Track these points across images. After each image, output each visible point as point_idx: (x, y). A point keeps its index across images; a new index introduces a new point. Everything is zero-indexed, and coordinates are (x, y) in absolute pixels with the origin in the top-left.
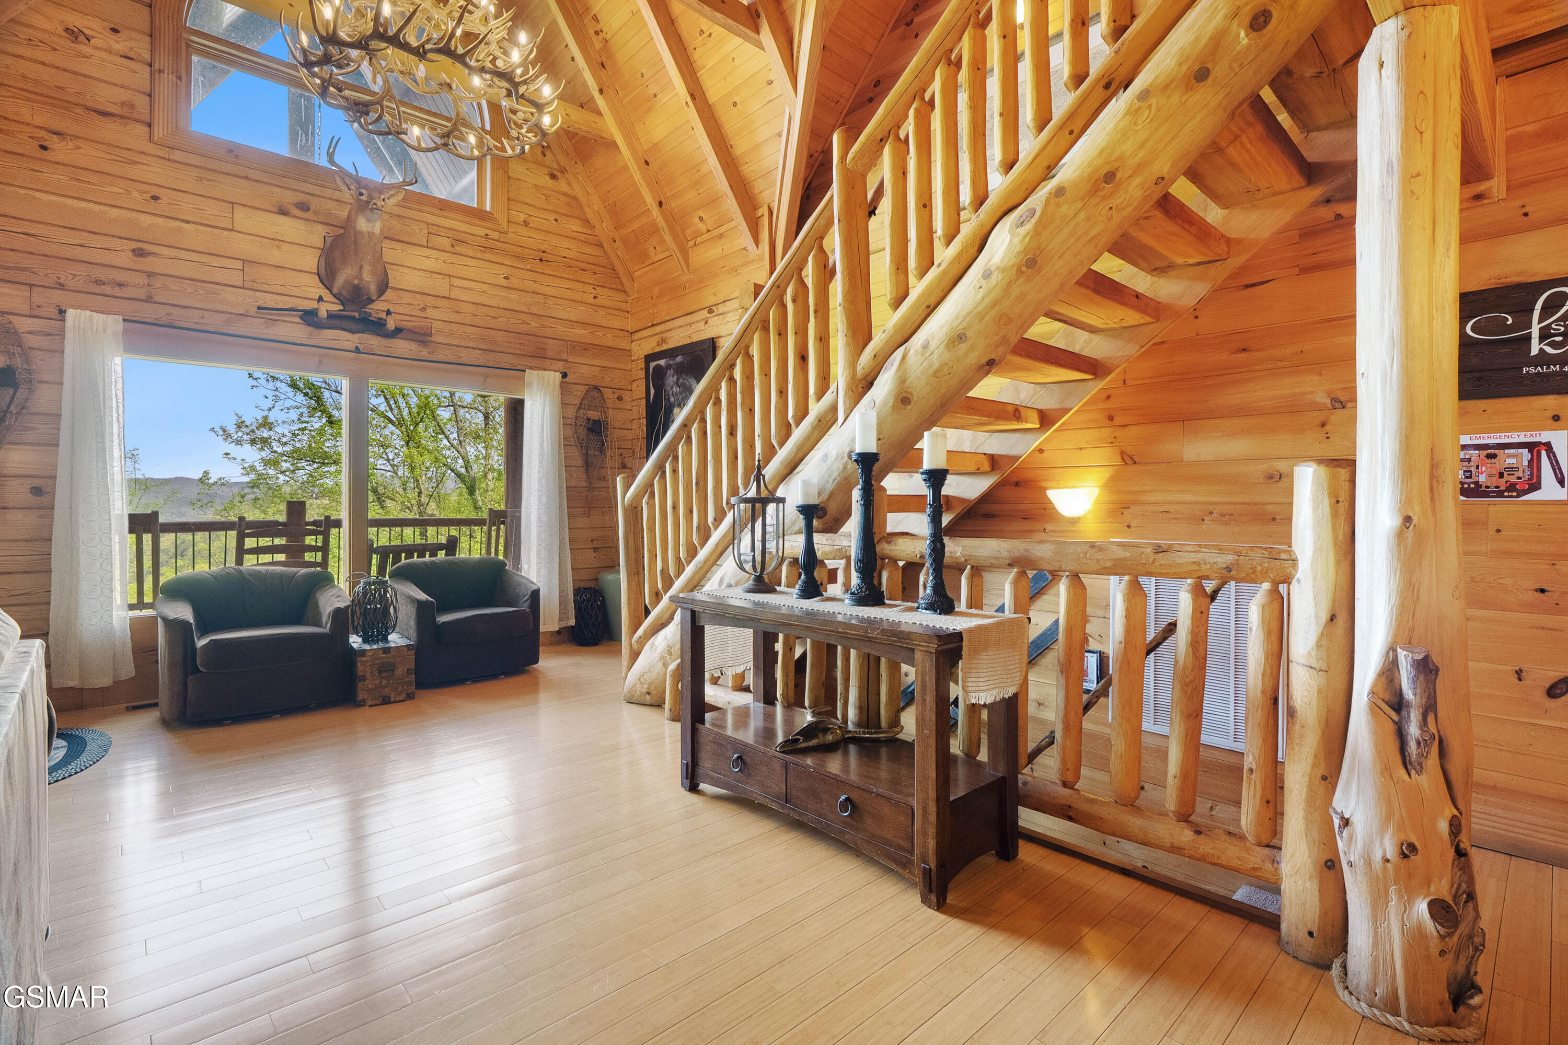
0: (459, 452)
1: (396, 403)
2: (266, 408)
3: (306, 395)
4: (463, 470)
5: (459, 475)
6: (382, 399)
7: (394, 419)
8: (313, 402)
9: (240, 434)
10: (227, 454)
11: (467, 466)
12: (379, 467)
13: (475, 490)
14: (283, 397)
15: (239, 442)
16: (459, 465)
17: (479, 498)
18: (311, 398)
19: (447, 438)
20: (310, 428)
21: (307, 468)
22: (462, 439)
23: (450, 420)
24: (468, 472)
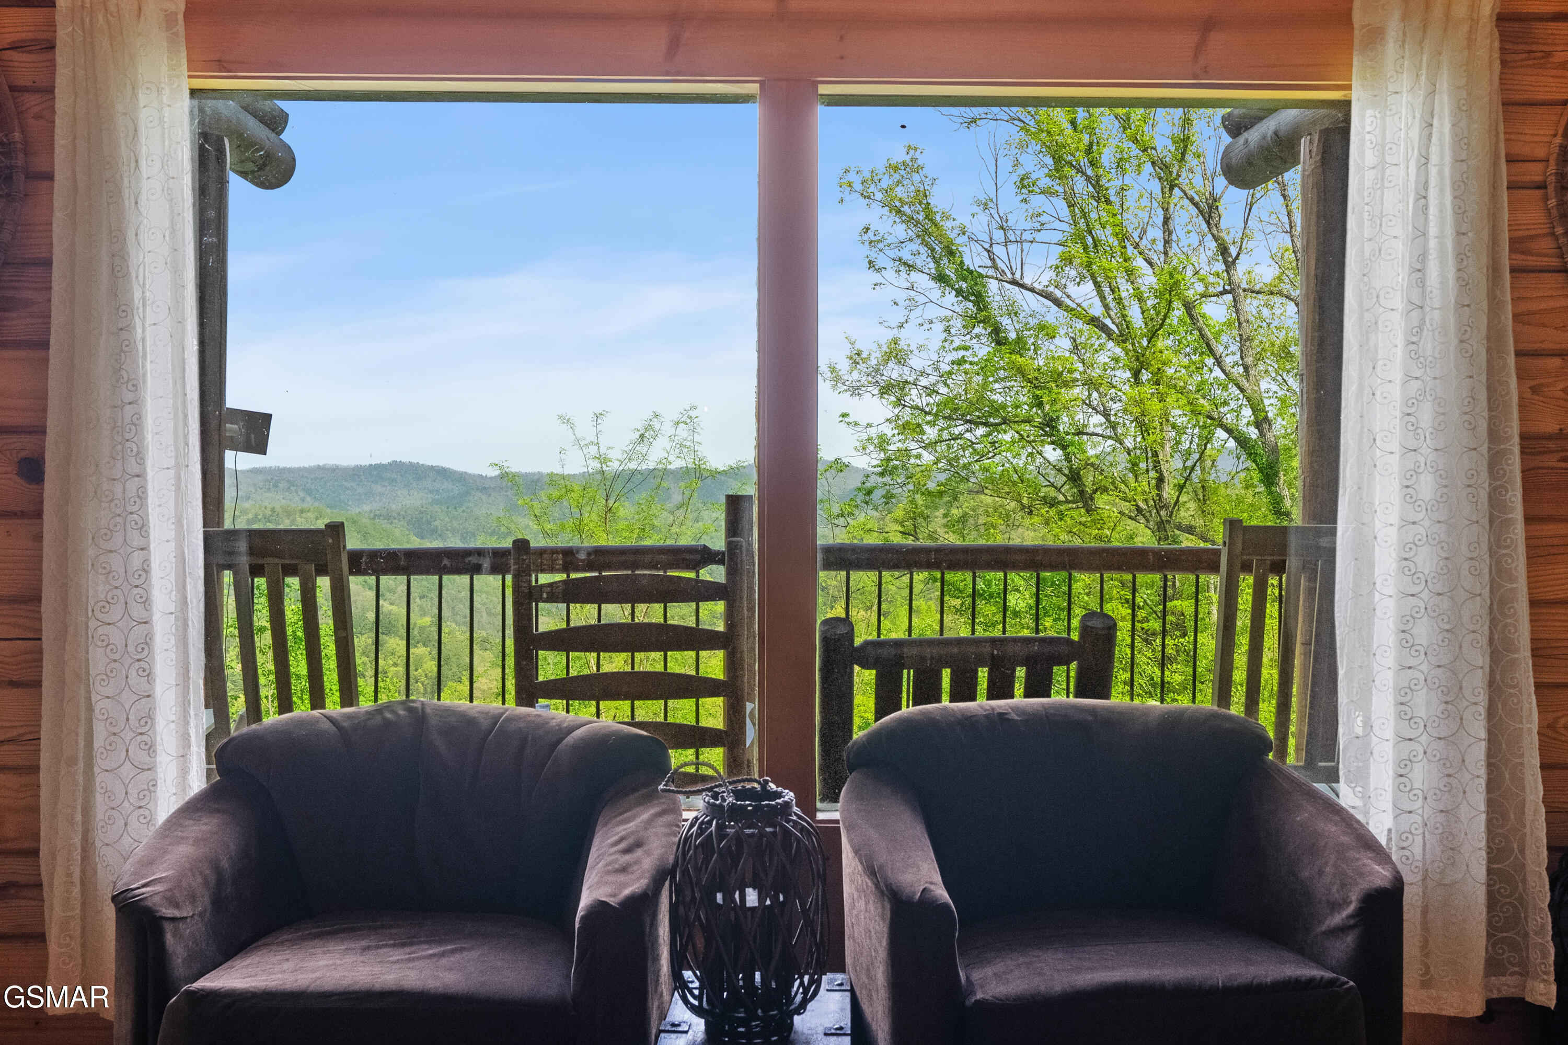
0: (1242, 390)
1: (1113, 291)
2: (895, 324)
3: (959, 292)
4: (1253, 433)
5: (1243, 442)
6: (1089, 286)
7: (1113, 327)
8: (970, 305)
9: (855, 375)
10: (844, 415)
11: (1262, 422)
12: (1091, 429)
13: (1276, 474)
14: (921, 299)
15: (855, 390)
16: (1245, 421)
17: (1286, 492)
18: (966, 298)
19: (1219, 362)
20: (971, 359)
21: (968, 435)
22: (1249, 360)
23: (1229, 324)
24: (1262, 434)
